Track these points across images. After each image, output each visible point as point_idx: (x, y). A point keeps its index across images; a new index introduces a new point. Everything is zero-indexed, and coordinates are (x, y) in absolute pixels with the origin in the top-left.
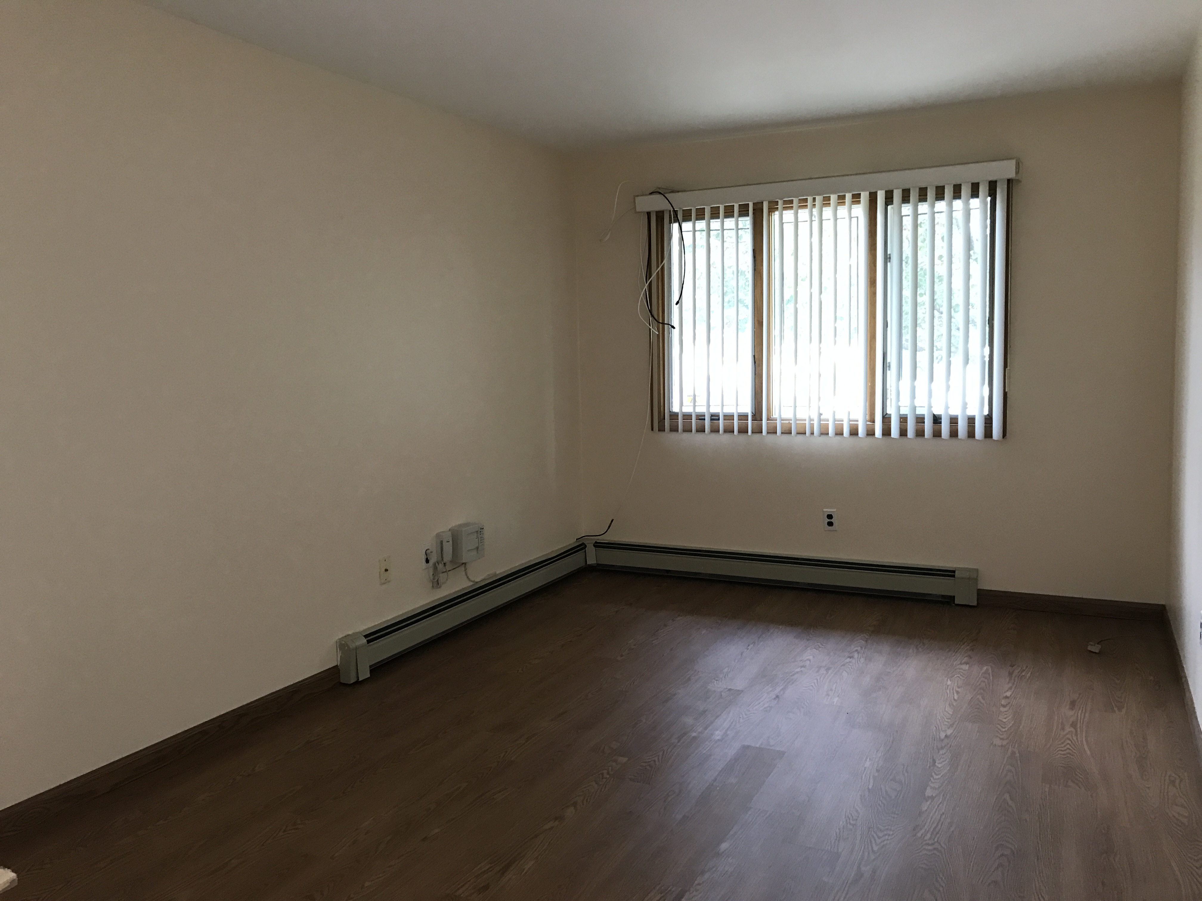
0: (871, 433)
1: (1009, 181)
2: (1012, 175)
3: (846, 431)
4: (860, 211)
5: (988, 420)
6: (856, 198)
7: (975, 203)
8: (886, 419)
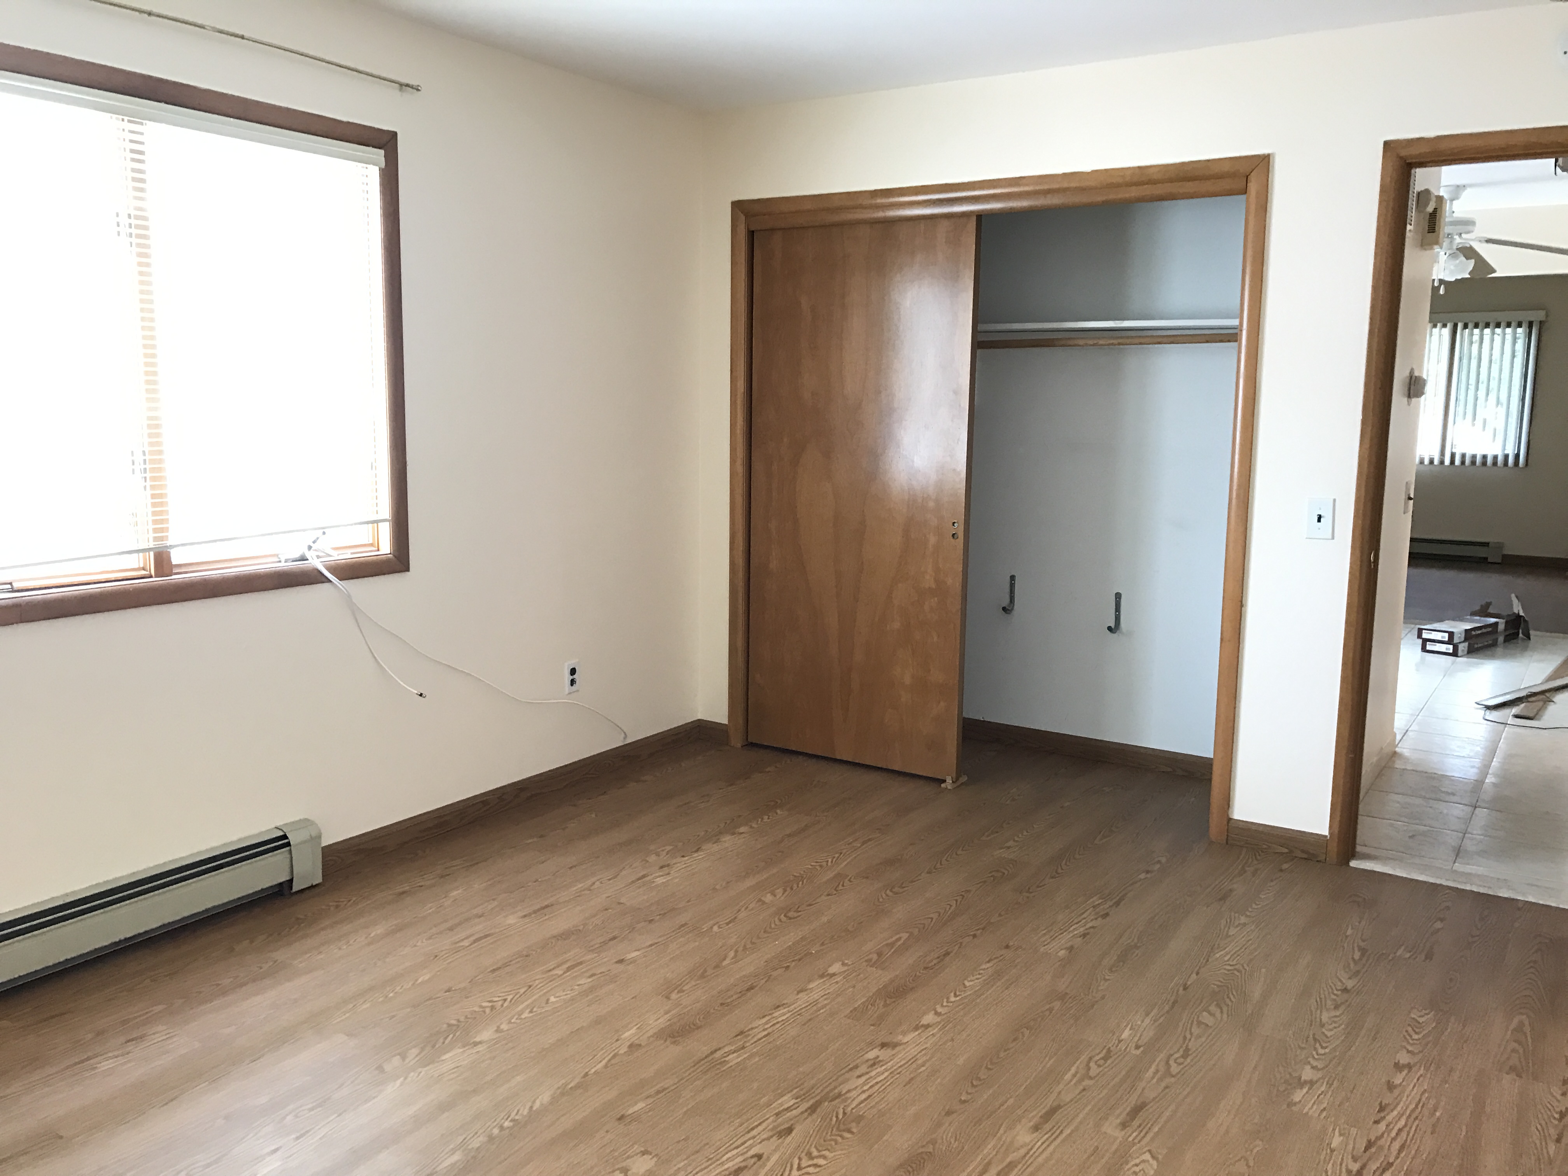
0: (1442, 462)
1: (1541, 322)
2: (1543, 319)
3: (1426, 462)
4: (1446, 332)
5: (1517, 456)
6: (1445, 326)
7: (1520, 330)
8: (1453, 456)
